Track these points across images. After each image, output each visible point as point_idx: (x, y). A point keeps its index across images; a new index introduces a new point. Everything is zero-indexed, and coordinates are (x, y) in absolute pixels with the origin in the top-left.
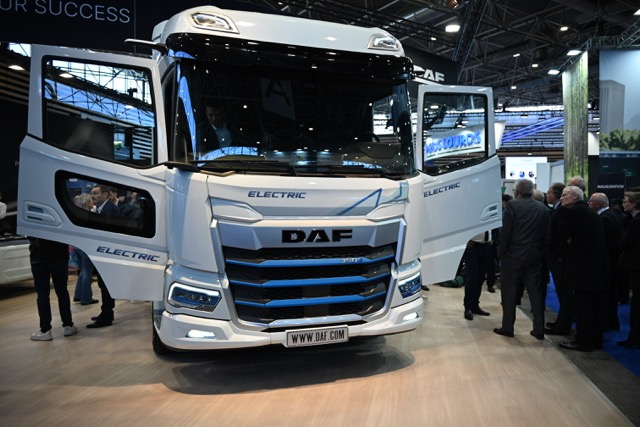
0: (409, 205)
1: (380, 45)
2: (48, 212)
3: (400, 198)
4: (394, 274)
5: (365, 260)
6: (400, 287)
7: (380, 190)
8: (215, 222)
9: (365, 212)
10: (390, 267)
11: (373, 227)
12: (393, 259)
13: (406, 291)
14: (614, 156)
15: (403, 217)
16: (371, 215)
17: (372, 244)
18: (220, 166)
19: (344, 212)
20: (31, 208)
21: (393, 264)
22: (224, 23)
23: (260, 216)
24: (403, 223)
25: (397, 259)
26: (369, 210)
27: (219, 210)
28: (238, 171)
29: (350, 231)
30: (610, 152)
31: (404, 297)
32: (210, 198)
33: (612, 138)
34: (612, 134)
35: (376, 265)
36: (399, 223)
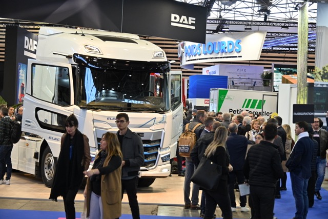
0: (166, 124)
1: (157, 56)
2: (32, 123)
3: (163, 121)
4: (160, 152)
5: (149, 145)
6: (161, 158)
7: (155, 118)
8: (95, 128)
9: (149, 126)
10: (158, 149)
11: (152, 133)
12: (159, 146)
13: (164, 160)
14: (325, 86)
15: (164, 129)
16: (151, 128)
17: (151, 139)
18: (95, 107)
19: (141, 126)
20: (26, 121)
21: (159, 148)
22: (97, 50)
23: (110, 127)
24: (164, 131)
25: (161, 146)
26: (151, 126)
27: (97, 124)
28: (102, 110)
29: (143, 134)
30: (322, 83)
31: (163, 162)
32: (93, 119)
33: (324, 72)
34: (324, 69)
35: (153, 148)
36: (162, 131)
